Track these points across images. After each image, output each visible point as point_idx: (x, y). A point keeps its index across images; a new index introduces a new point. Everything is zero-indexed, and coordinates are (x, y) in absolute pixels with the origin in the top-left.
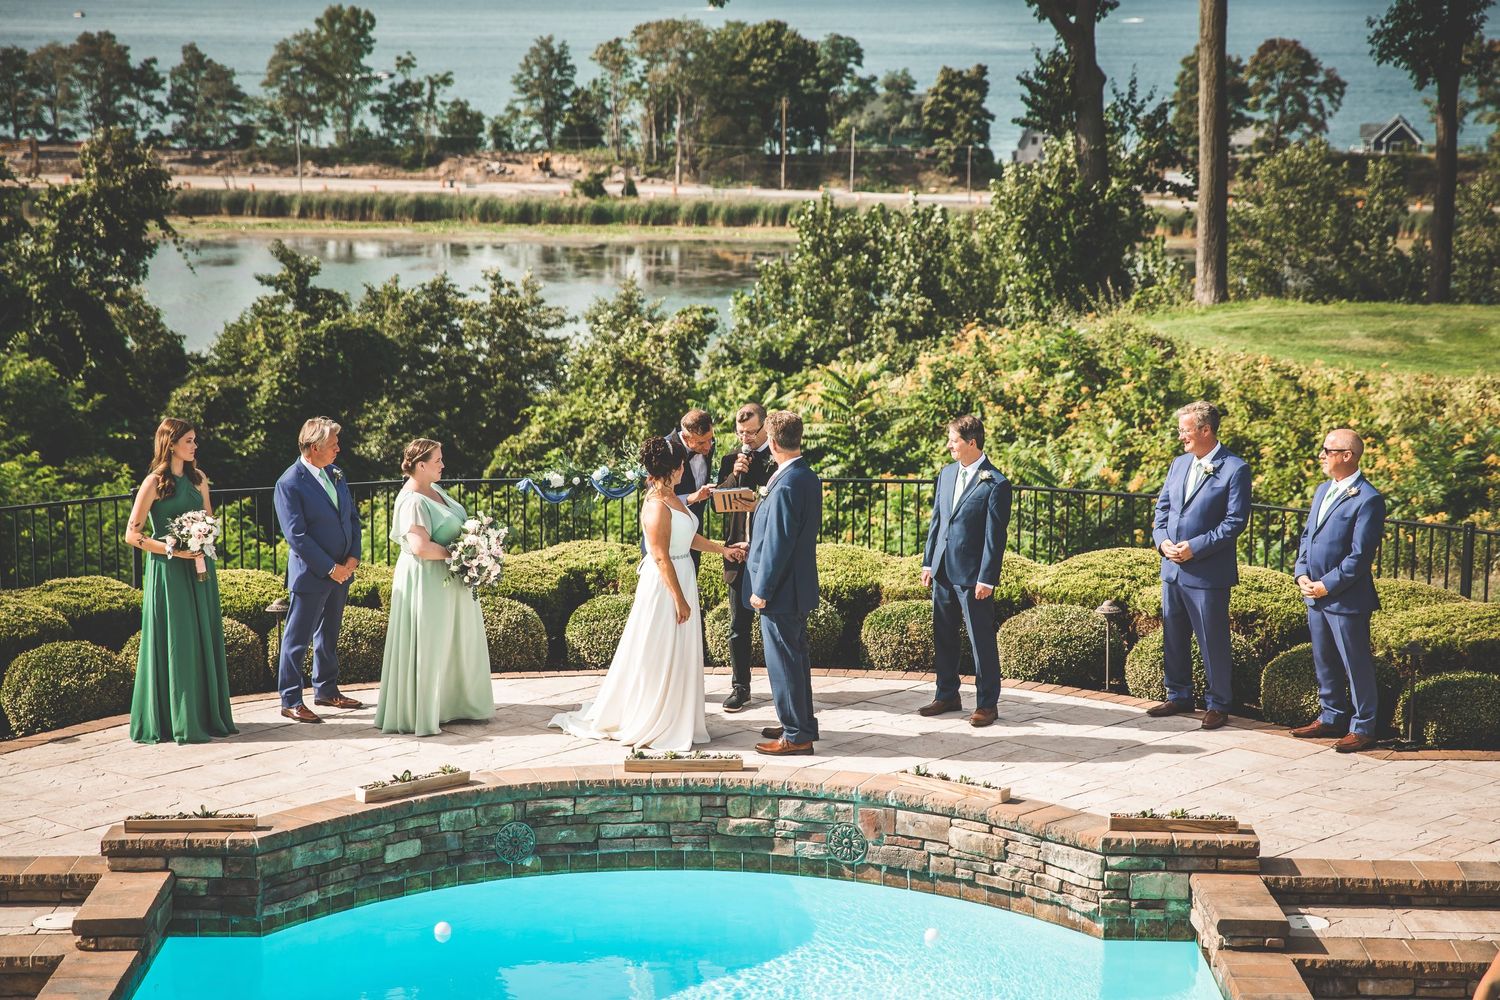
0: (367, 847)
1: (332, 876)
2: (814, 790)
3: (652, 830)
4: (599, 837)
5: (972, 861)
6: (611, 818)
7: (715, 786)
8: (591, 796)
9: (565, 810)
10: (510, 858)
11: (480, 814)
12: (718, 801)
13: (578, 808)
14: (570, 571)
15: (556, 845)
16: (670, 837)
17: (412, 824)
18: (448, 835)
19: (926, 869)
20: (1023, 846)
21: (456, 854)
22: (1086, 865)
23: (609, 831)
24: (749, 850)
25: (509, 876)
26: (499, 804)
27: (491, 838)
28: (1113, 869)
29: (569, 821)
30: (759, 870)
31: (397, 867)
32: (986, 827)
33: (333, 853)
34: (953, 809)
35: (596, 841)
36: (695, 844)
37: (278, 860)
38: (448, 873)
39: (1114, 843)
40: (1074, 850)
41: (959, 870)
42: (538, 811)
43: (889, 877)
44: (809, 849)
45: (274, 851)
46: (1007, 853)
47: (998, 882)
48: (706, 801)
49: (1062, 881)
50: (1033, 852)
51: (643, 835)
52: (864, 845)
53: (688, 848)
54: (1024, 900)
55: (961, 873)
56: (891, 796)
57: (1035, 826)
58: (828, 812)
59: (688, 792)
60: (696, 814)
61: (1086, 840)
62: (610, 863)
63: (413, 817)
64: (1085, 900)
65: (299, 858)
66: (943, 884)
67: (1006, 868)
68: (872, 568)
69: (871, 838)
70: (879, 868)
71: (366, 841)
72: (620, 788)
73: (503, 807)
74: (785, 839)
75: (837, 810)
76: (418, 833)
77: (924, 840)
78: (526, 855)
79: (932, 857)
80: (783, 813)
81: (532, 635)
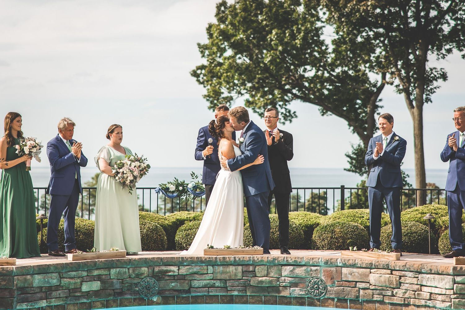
0: (72, 281)
1: (54, 294)
2: (299, 260)
3: (218, 284)
4: (191, 287)
5: (381, 290)
6: (197, 277)
7: (250, 260)
8: (187, 266)
9: (174, 272)
10: (146, 296)
11: (131, 271)
12: (251, 268)
13: (180, 271)
14: (178, 220)
15: (169, 290)
16: (226, 288)
17: (96, 273)
18: (115, 281)
19: (358, 297)
20: (409, 279)
21: (118, 291)
22: (444, 282)
23: (196, 284)
24: (266, 294)
25: (145, 305)
26: (141, 267)
27: (136, 285)
28: (458, 283)
29: (176, 278)
30: (272, 304)
31: (88, 294)
32: (389, 272)
33: (55, 282)
34: (371, 264)
35: (189, 289)
36: (239, 291)
37: (26, 280)
38: (114, 301)
39: (458, 269)
40: (437, 276)
41: (375, 296)
42: (161, 272)
43: (338, 304)
44: (297, 292)
45: (23, 275)
46: (400, 283)
47: (396, 300)
48: (245, 269)
49: (431, 293)
50: (415, 281)
51: (213, 286)
52: (325, 288)
53: (236, 293)
54: (410, 307)
55: (377, 298)
56: (339, 261)
57: (415, 266)
58: (307, 272)
59: (236, 263)
60: (240, 276)
61: (443, 269)
62: (196, 300)
63: (97, 269)
64: (443, 301)
65: (37, 281)
66: (367, 305)
67: (399, 292)
68: (315, 218)
69: (329, 284)
70: (333, 299)
71: (72, 278)
72: (202, 262)
73: (143, 269)
74: (285, 287)
75: (311, 270)
76: (99, 278)
77: (356, 282)
78: (154, 295)
79: (361, 291)
80: (283, 274)
81: (160, 235)
